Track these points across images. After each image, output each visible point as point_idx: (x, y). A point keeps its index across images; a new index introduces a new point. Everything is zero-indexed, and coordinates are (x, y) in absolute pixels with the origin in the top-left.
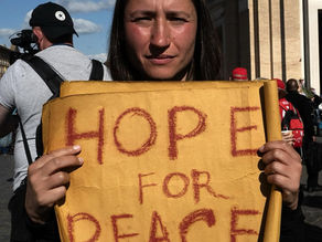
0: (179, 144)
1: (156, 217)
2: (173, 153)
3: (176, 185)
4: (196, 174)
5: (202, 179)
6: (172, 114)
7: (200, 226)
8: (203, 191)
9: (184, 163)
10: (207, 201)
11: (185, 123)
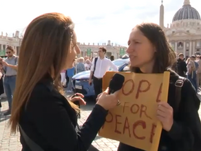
0: (140, 93)
1: (127, 119)
2: (137, 97)
3: (135, 109)
4: (142, 106)
5: (144, 109)
6: (141, 82)
7: (140, 127)
8: (143, 113)
9: (139, 102)
10: (144, 118)
11: (144, 86)
